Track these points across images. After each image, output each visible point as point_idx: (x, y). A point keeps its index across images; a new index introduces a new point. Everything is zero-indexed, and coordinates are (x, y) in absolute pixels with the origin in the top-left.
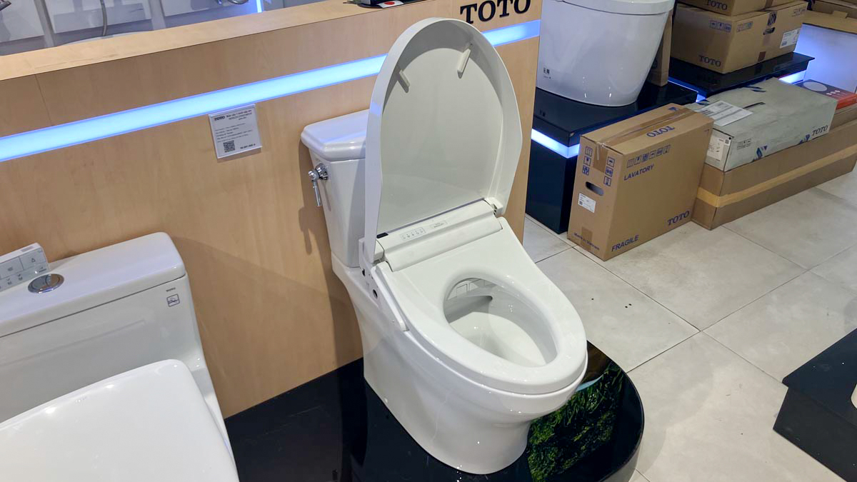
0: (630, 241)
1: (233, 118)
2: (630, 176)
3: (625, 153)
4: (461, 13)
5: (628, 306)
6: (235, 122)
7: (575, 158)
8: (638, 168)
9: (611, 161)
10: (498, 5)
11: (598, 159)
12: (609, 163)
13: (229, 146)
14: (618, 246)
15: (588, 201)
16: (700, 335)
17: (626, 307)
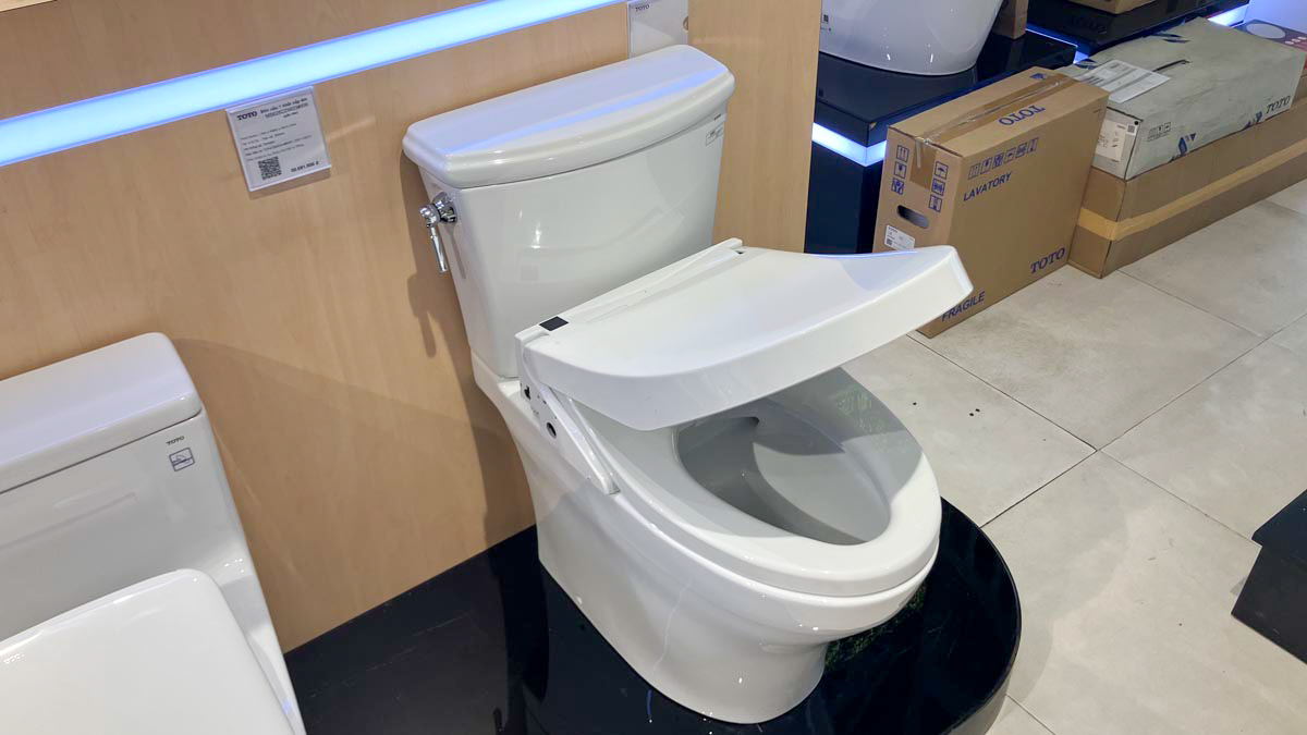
0: (972, 303)
1: (273, 114)
2: (973, 194)
3: (965, 156)
5: (975, 413)
6: (278, 121)
7: (878, 167)
8: (986, 179)
9: (941, 169)
11: (919, 166)
12: (938, 172)
13: (270, 167)
14: (952, 312)
15: (901, 238)
16: (1097, 457)
17: (972, 414)
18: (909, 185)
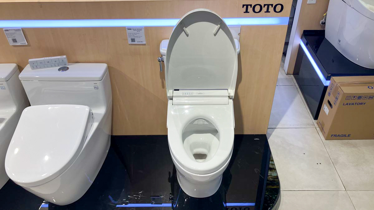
0: (345, 136)
1: (135, 30)
2: (347, 104)
3: (344, 92)
4: (243, 7)
5: (319, 164)
6: (136, 32)
7: (327, 87)
8: (354, 101)
10: (264, 7)
11: (334, 91)
12: (338, 94)
13: (133, 40)
14: (335, 136)
15: (327, 109)
16: (344, 192)
17: (317, 164)
18: (331, 95)
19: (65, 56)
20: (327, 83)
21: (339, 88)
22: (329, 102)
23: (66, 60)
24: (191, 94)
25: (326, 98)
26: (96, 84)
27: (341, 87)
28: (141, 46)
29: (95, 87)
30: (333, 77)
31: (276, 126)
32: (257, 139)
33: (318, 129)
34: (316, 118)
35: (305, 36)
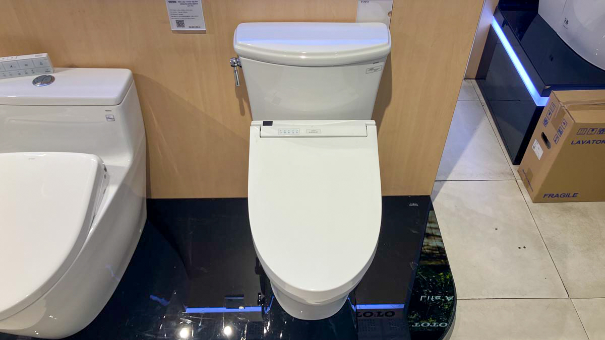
0: (568, 196)
1: (183, 4)
2: (579, 142)
3: (576, 122)
5: (522, 248)
6: (185, 7)
7: (542, 108)
9: (564, 123)
11: (555, 117)
12: (563, 124)
13: (180, 24)
14: (551, 196)
15: (539, 148)
16: (567, 301)
17: (520, 248)
18: (550, 124)
19: (45, 55)
20: (542, 101)
21: (565, 113)
22: (544, 137)
23: (48, 63)
24: (295, 133)
25: (540, 128)
26: (111, 111)
27: (570, 111)
28: (198, 35)
29: (107, 116)
30: (554, 91)
31: (447, 177)
32: (413, 205)
33: (520, 182)
34: (517, 160)
35: (502, 10)
